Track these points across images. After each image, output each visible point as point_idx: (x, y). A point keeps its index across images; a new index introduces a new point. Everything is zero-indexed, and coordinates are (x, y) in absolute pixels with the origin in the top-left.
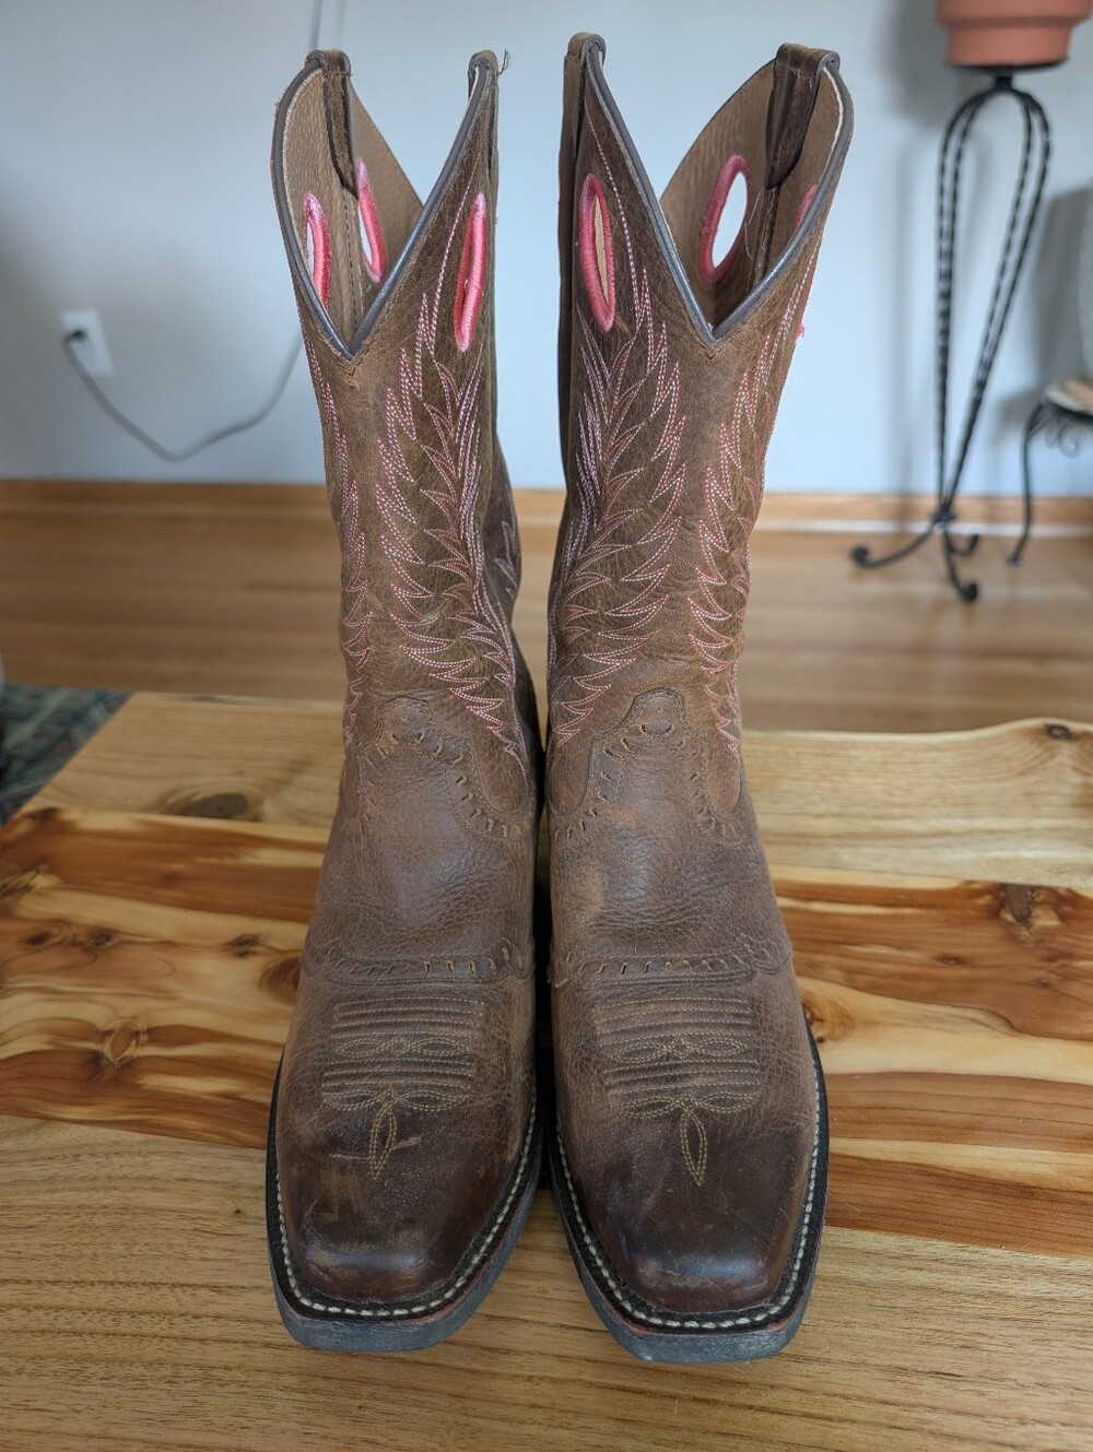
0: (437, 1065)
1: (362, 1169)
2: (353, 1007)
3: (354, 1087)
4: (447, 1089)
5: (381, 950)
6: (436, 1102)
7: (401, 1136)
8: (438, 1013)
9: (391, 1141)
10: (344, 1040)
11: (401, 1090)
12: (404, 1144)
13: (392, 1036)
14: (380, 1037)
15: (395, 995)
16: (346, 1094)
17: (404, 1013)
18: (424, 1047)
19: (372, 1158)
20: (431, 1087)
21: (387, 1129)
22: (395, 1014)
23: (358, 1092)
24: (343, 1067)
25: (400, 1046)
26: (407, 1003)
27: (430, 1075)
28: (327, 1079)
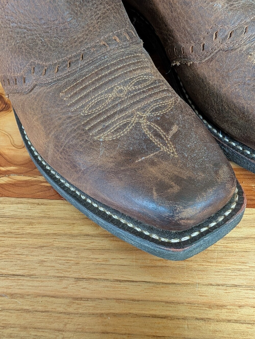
0: (149, 90)
1: (165, 157)
2: (74, 87)
3: (113, 123)
4: (163, 99)
5: (67, 51)
6: (165, 106)
7: (167, 130)
8: (128, 65)
9: (165, 135)
10: (83, 106)
11: (143, 109)
12: (171, 133)
13: (112, 89)
14: (106, 92)
15: (97, 67)
16: (112, 129)
17: (110, 73)
18: (134, 85)
19: (164, 149)
20: (156, 101)
21: (155, 131)
22: (106, 76)
23: (117, 125)
24: (95, 118)
25: (121, 91)
26: (108, 68)
27: (151, 96)
28: (90, 129)
